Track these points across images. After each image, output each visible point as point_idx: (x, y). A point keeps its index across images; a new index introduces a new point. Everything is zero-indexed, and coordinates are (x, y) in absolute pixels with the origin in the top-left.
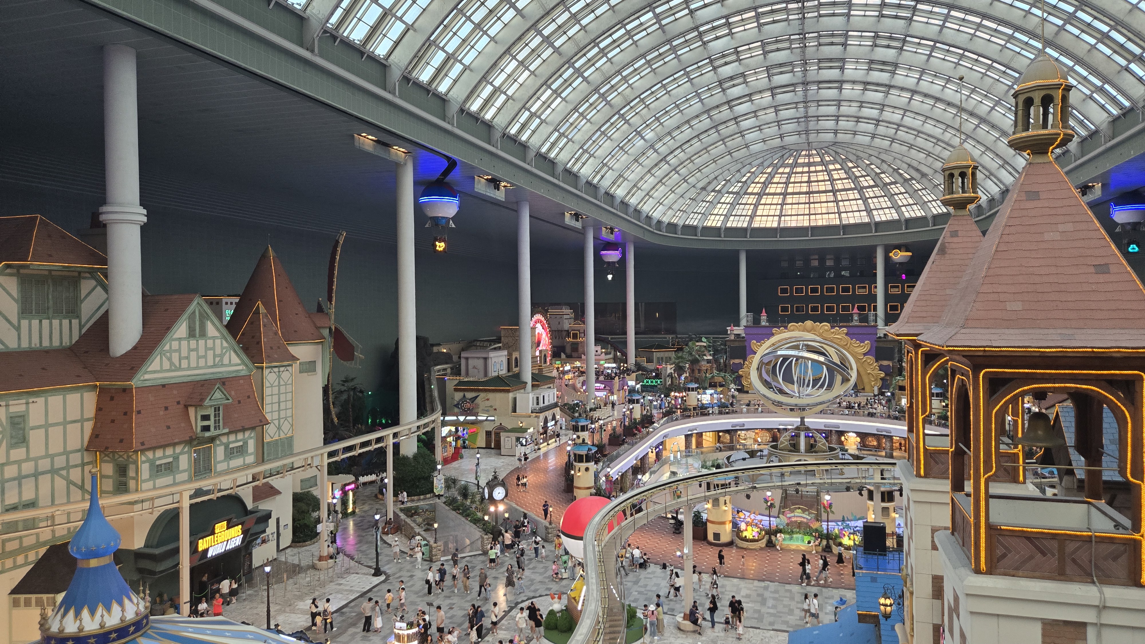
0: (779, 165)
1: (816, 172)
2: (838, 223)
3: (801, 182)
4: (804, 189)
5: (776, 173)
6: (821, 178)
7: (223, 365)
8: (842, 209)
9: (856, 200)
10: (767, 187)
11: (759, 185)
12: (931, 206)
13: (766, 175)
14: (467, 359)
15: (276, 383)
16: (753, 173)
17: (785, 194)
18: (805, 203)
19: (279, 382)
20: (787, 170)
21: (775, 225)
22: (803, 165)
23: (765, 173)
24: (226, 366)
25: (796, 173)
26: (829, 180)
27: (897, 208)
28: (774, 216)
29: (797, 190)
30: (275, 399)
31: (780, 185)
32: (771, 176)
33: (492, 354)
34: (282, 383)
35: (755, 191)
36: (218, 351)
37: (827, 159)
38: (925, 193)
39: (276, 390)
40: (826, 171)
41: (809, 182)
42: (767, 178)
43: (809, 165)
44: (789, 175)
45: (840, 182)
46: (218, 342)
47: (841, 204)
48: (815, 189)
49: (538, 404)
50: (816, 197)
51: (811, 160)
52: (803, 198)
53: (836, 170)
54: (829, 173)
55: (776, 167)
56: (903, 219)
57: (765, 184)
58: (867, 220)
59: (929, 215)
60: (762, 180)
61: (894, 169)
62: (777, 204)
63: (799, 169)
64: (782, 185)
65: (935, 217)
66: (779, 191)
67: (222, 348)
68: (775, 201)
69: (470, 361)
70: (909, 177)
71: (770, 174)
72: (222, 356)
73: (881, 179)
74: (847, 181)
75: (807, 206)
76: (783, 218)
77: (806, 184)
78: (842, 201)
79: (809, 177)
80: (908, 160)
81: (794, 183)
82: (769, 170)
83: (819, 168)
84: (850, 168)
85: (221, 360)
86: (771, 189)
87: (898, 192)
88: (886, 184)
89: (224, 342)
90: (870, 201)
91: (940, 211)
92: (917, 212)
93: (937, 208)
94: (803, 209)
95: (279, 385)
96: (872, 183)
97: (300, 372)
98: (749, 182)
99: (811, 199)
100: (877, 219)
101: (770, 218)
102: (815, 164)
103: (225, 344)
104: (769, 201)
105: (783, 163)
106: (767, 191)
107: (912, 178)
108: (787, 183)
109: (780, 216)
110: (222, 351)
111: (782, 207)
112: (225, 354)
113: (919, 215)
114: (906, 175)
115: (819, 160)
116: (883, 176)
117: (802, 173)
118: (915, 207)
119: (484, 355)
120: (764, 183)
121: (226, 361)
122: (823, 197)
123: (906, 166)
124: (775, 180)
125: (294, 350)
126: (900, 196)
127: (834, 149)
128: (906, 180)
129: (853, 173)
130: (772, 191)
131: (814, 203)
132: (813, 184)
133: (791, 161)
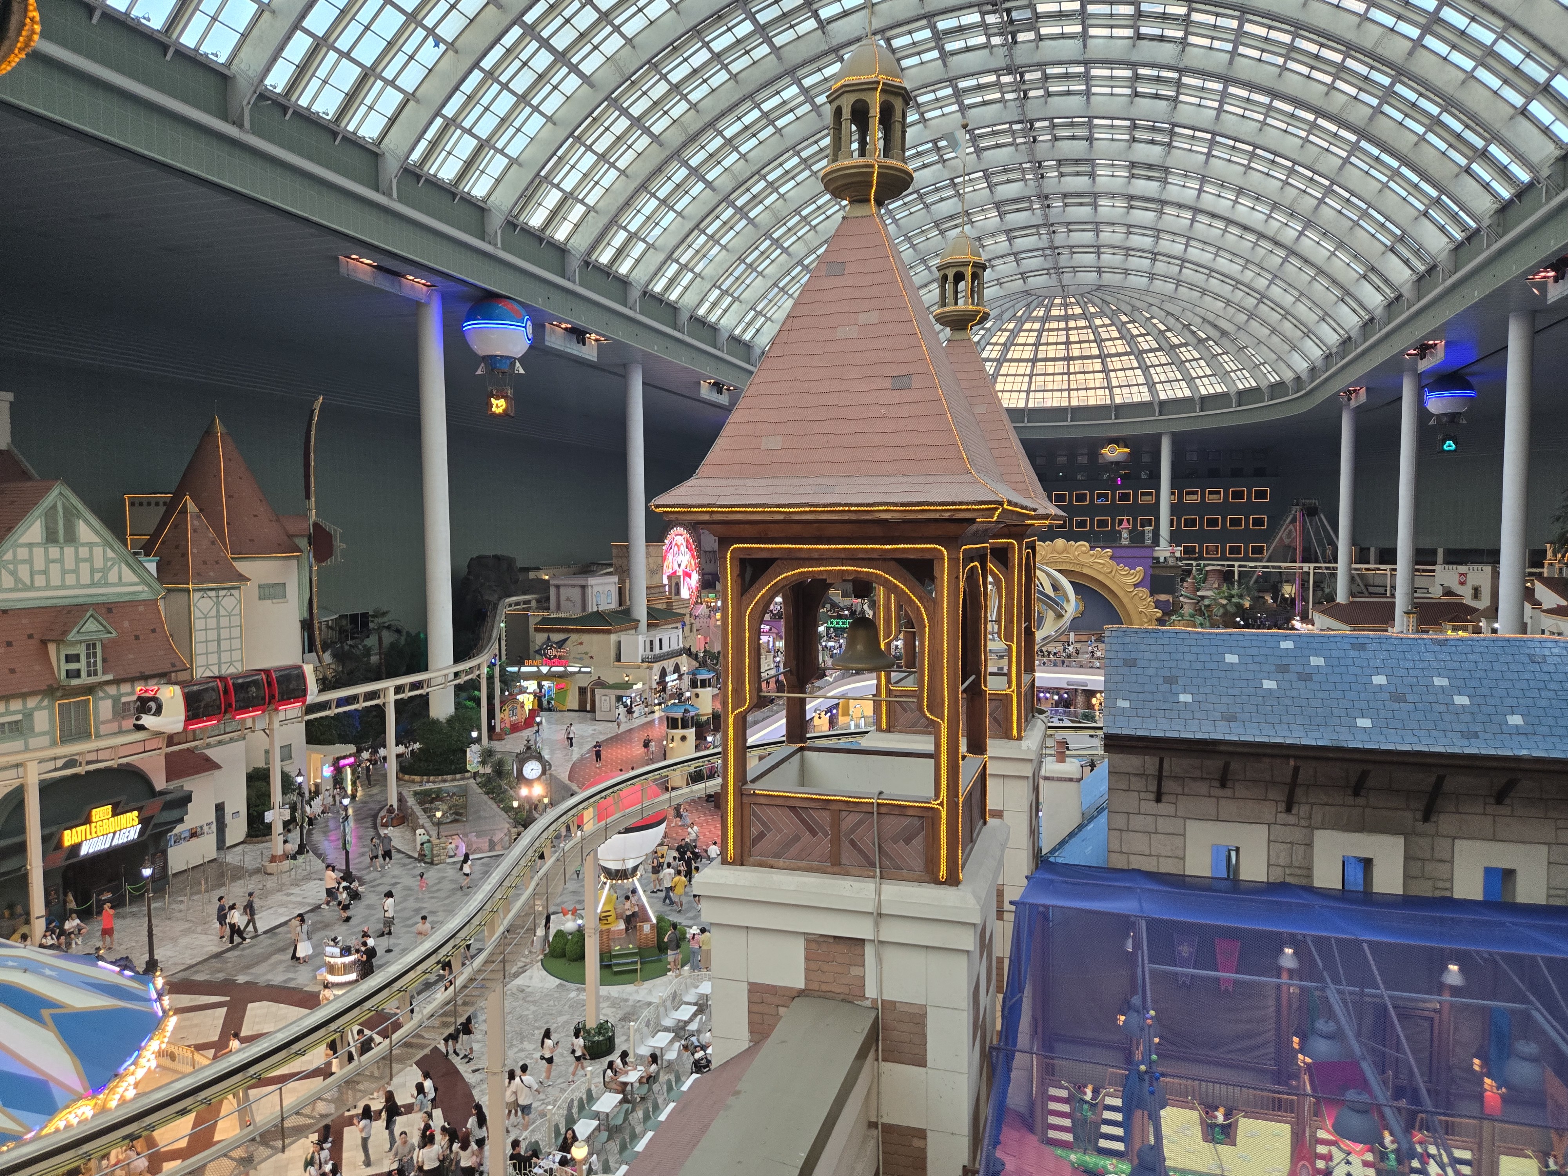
0: (1024, 319)
1: (1077, 328)
2: (1109, 402)
3: (1057, 344)
4: (1062, 354)
5: (1021, 330)
6: (1084, 337)
7: (107, 584)
8: (1114, 383)
9: (1132, 368)
10: (1008, 351)
11: (998, 348)
12: (1235, 378)
13: (1007, 334)
14: (558, 587)
15: (214, 612)
16: (989, 329)
17: (1034, 361)
18: (1063, 374)
19: (218, 611)
20: (1037, 326)
21: (1021, 404)
22: (1058, 319)
23: (1006, 330)
24: (113, 585)
25: (1049, 330)
26: (1095, 341)
27: (1190, 381)
28: (1020, 391)
29: (1051, 355)
30: (212, 635)
31: (1027, 348)
32: (1014, 333)
33: (591, 581)
34: (222, 612)
35: (994, 355)
36: (99, 563)
37: (1092, 310)
38: (1227, 359)
39: (212, 623)
40: (1090, 327)
41: (1068, 343)
42: (1008, 337)
43: (1067, 318)
44: (1040, 332)
45: (1110, 343)
46: (98, 551)
47: (1112, 374)
48: (1076, 353)
49: (652, 650)
50: (1076, 366)
51: (1070, 312)
52: (1060, 367)
53: (1104, 326)
54: (1095, 330)
55: (1021, 321)
56: (1197, 397)
57: (1006, 346)
58: (1147, 397)
59: (1233, 391)
60: (1002, 340)
61: (1184, 325)
62: (1024, 375)
63: (1054, 325)
64: (1030, 348)
65: (1240, 393)
66: (1026, 355)
67: (106, 559)
68: (1021, 371)
69: (562, 590)
70: (1204, 336)
71: (1012, 331)
72: (105, 571)
73: (1167, 339)
74: (1120, 342)
75: (1066, 377)
76: (1032, 395)
77: (1063, 347)
78: (1115, 370)
79: (1068, 336)
80: (1202, 312)
81: (1047, 344)
82: (1011, 326)
83: (1082, 323)
84: (1124, 324)
85: (105, 576)
86: (1015, 353)
87: (1190, 357)
88: (1174, 347)
89: (108, 550)
90: (1152, 370)
91: (1248, 385)
92: (1217, 387)
93: (1244, 381)
94: (1059, 382)
95: (218, 616)
96: (1155, 345)
97: (260, 599)
98: (983, 343)
99: (1072, 367)
100: (1163, 396)
101: (1015, 395)
102: (1075, 317)
103: (110, 554)
104: (1012, 371)
105: (1030, 316)
106: (1009, 356)
107: (1209, 338)
108: (1037, 345)
109: (1028, 392)
110: (105, 564)
111: (1031, 379)
112: (110, 568)
113: (1219, 390)
114: (1200, 333)
115: (1079, 311)
116: (1169, 334)
117: (1058, 330)
118: (1212, 379)
119: (583, 583)
120: (1004, 344)
121: (113, 577)
122: (1089, 365)
123: (1200, 320)
124: (1021, 340)
125: (242, 567)
126: (1194, 363)
127: (1100, 295)
128: (1201, 341)
129: (1128, 330)
130: (1016, 356)
131: (1075, 373)
132: (1073, 346)
133: (1041, 313)
